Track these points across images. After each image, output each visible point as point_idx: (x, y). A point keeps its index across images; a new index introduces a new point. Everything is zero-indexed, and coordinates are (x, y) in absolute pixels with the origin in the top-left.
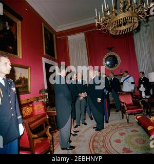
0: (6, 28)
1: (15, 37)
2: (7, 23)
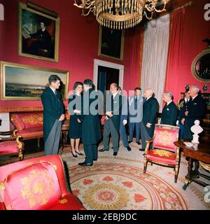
0: (41, 29)
1: (53, 38)
2: (42, 23)
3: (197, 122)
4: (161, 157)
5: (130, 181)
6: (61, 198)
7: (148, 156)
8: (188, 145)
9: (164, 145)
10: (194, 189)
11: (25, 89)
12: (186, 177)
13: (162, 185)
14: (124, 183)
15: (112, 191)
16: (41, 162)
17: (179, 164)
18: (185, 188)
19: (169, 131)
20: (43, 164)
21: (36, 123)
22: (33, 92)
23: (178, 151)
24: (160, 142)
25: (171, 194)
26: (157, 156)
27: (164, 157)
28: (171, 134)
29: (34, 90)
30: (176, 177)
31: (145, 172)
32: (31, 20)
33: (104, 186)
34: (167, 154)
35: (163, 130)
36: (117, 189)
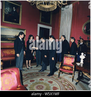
3: (82, 54)
4: (66, 70)
5: (52, 80)
6: (17, 87)
7: (60, 69)
8: (78, 64)
9: (68, 64)
10: (81, 85)
11: (5, 38)
12: (77, 79)
13: (66, 82)
14: (49, 82)
15: (43, 85)
16: (9, 70)
17: (74, 73)
18: (76, 84)
19: (70, 58)
20: (10, 72)
21: (10, 53)
22: (9, 39)
23: (74, 67)
24: (66, 63)
25: (70, 86)
26: (65, 69)
27: (68, 70)
28: (71, 59)
29: (10, 38)
30: (73, 79)
31: (59, 77)
32: (9, 6)
33: (39, 83)
34: (69, 68)
35: (68, 57)
36: (45, 84)
